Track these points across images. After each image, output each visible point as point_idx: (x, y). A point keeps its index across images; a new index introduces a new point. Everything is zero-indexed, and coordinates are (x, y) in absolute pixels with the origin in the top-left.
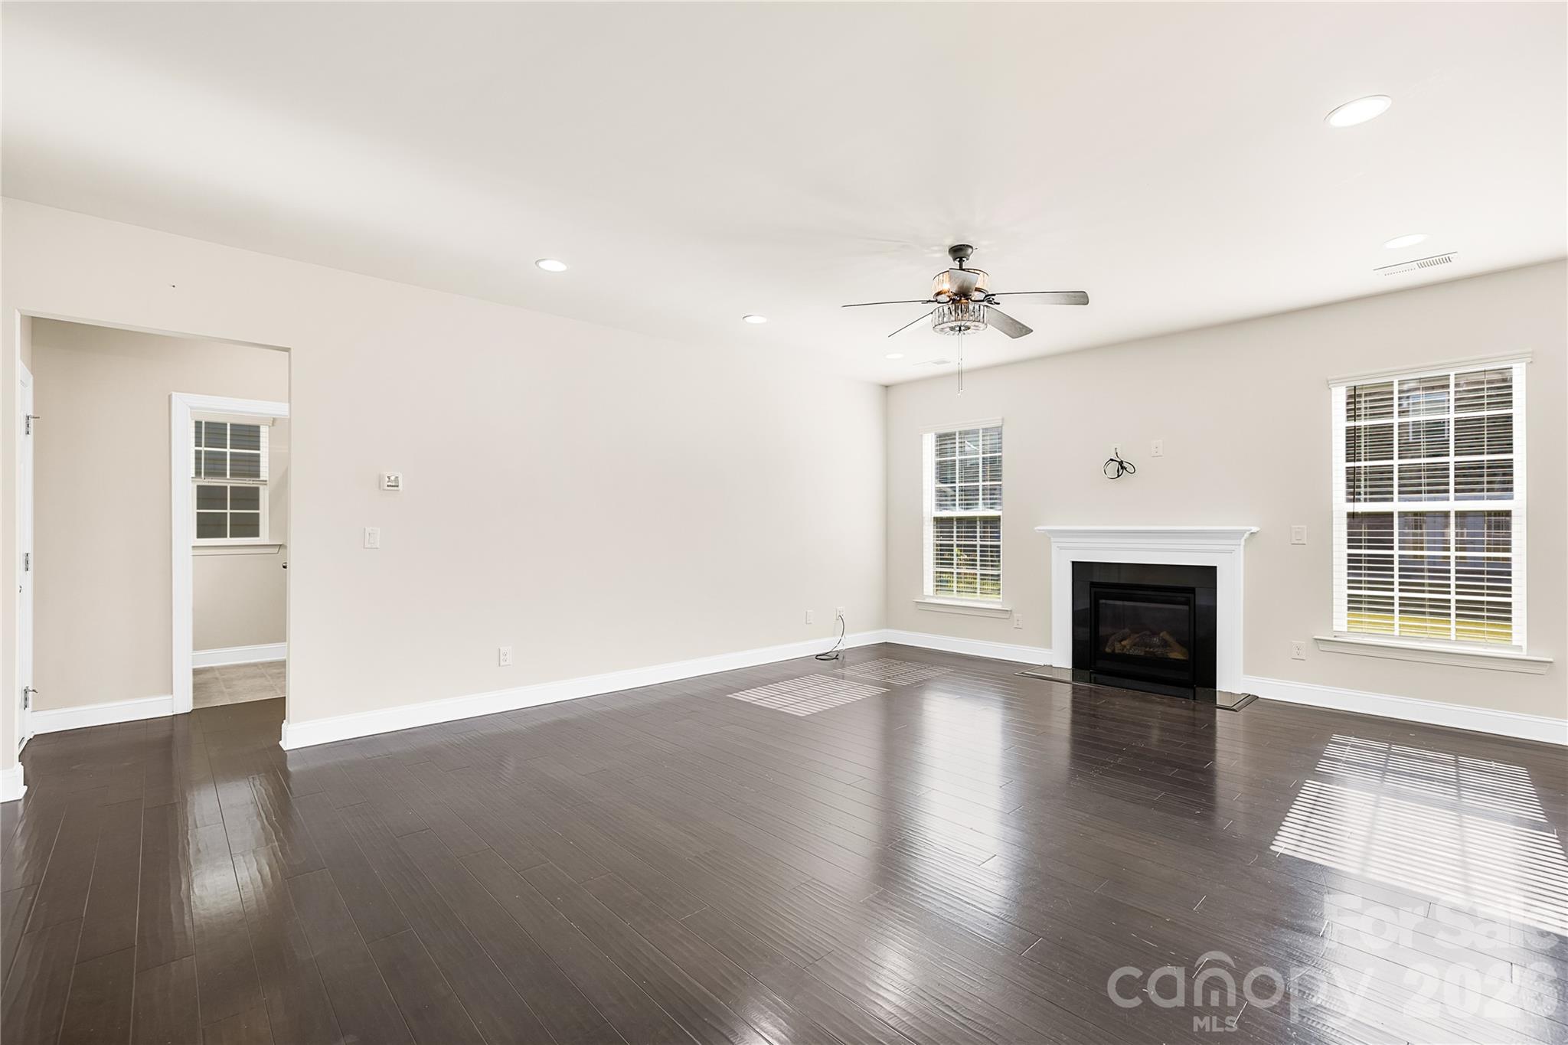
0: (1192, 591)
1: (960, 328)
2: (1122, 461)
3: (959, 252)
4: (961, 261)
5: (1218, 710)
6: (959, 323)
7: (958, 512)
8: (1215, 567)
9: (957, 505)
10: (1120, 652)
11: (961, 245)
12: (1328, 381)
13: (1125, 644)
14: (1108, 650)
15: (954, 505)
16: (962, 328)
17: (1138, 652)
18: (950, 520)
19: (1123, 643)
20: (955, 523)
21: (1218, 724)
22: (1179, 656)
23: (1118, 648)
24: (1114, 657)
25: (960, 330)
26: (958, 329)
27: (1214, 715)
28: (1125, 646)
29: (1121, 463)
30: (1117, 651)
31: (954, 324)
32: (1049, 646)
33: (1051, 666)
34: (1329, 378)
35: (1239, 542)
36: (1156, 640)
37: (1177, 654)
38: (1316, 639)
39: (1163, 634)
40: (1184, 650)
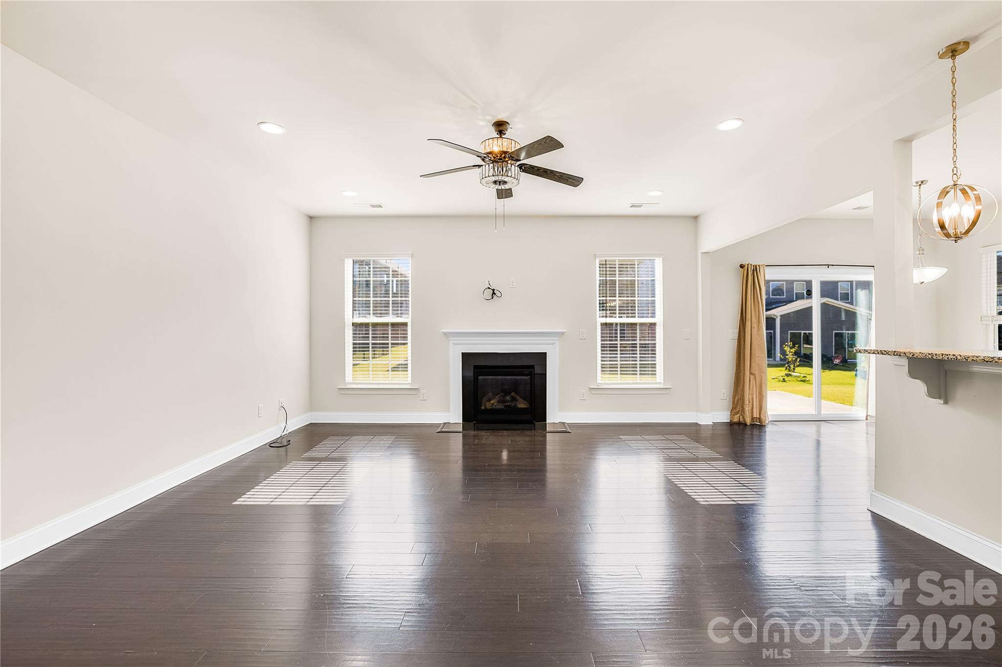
0: (532, 367)
1: (500, 182)
2: (494, 290)
5: (547, 434)
7: (372, 319)
8: (546, 353)
9: (371, 314)
10: (490, 408)
12: (595, 255)
13: (492, 403)
14: (483, 408)
15: (370, 314)
17: (500, 406)
18: (367, 325)
19: (492, 402)
20: (370, 327)
21: (548, 441)
22: (524, 406)
23: (488, 406)
24: (487, 411)
26: (498, 182)
27: (545, 436)
28: (493, 404)
29: (493, 290)
30: (488, 408)
32: (448, 410)
33: (449, 423)
34: (597, 254)
35: (557, 338)
36: (508, 398)
37: (522, 405)
38: (590, 388)
39: (513, 394)
40: (526, 402)
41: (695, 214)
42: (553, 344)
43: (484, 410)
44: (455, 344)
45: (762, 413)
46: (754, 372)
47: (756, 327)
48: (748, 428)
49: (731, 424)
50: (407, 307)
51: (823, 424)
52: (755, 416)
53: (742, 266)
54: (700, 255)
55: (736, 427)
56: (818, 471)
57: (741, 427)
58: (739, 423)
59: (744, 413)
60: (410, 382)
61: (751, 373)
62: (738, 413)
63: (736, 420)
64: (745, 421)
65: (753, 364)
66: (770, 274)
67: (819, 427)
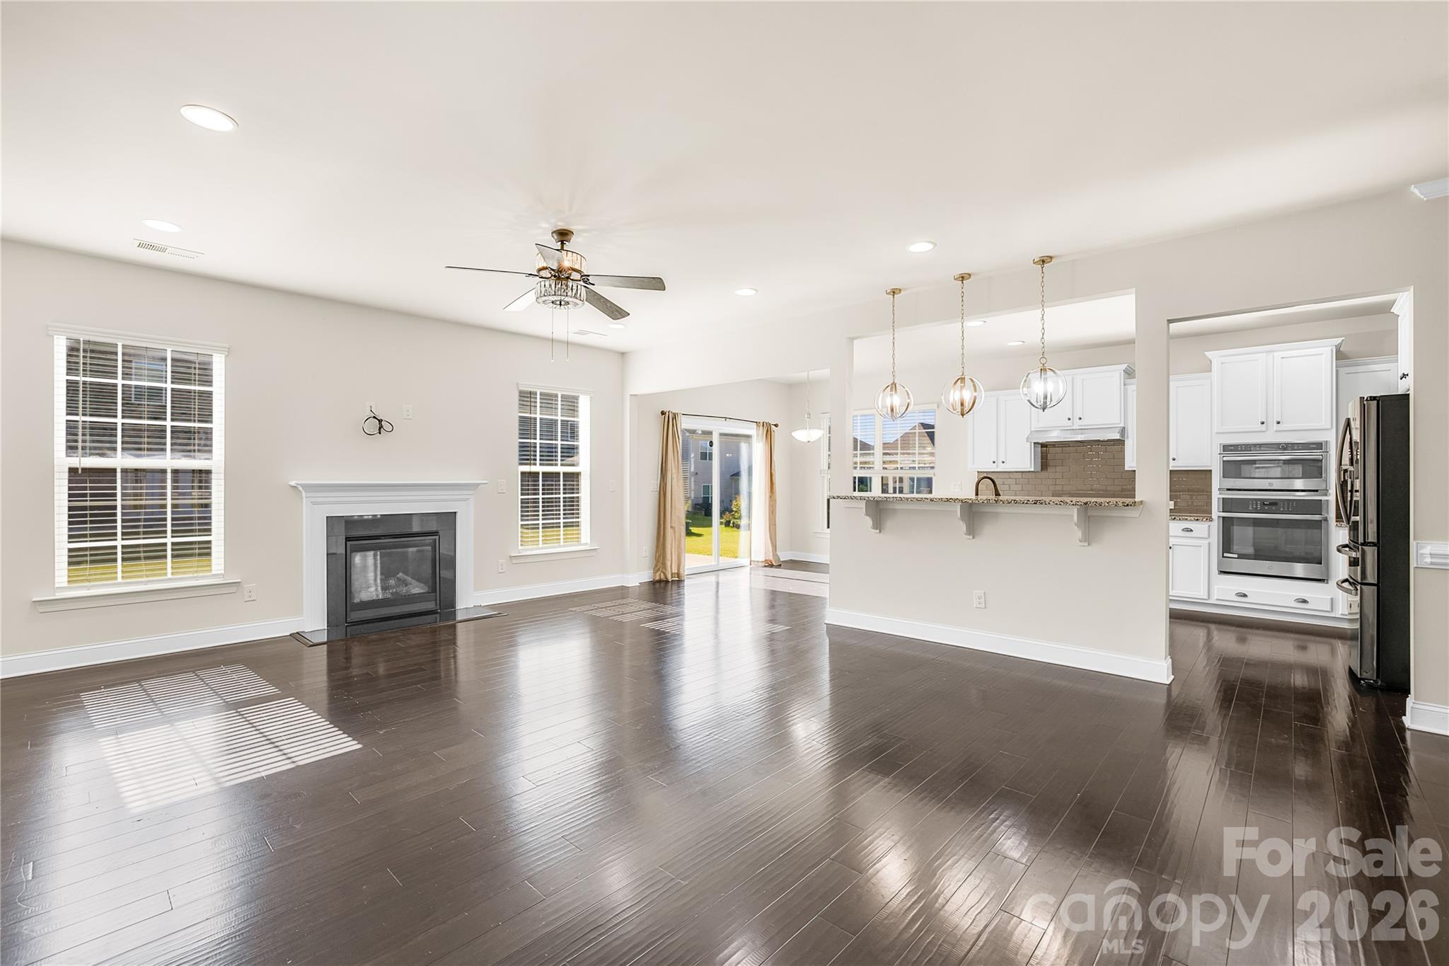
0: (436, 533)
1: (560, 303)
2: (382, 420)
3: (563, 235)
4: (563, 244)
6: (559, 298)
8: (455, 513)
11: (565, 230)
14: (357, 600)
15: (114, 449)
16: (563, 303)
22: (419, 591)
23: (365, 596)
25: (561, 304)
26: (558, 303)
31: (555, 298)
33: (301, 633)
35: (471, 492)
36: (392, 582)
37: (417, 589)
38: (511, 557)
39: (400, 575)
40: (422, 585)
41: (623, 351)
42: (466, 500)
43: (358, 604)
44: (314, 503)
45: (681, 567)
46: (673, 525)
47: (675, 478)
48: (670, 584)
49: (654, 583)
50: (207, 439)
51: (721, 573)
52: (673, 572)
53: (663, 413)
54: (628, 398)
55: (657, 585)
56: (716, 619)
57: (662, 585)
58: (660, 581)
59: (666, 570)
60: (223, 572)
61: (671, 527)
62: (659, 570)
63: (657, 578)
64: (666, 578)
65: (673, 517)
66: (685, 423)
67: (718, 576)
